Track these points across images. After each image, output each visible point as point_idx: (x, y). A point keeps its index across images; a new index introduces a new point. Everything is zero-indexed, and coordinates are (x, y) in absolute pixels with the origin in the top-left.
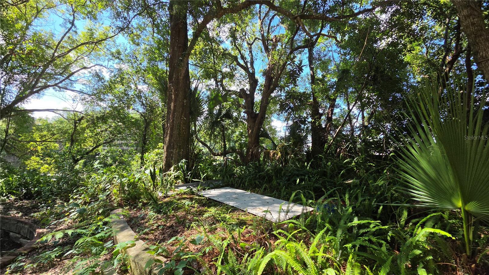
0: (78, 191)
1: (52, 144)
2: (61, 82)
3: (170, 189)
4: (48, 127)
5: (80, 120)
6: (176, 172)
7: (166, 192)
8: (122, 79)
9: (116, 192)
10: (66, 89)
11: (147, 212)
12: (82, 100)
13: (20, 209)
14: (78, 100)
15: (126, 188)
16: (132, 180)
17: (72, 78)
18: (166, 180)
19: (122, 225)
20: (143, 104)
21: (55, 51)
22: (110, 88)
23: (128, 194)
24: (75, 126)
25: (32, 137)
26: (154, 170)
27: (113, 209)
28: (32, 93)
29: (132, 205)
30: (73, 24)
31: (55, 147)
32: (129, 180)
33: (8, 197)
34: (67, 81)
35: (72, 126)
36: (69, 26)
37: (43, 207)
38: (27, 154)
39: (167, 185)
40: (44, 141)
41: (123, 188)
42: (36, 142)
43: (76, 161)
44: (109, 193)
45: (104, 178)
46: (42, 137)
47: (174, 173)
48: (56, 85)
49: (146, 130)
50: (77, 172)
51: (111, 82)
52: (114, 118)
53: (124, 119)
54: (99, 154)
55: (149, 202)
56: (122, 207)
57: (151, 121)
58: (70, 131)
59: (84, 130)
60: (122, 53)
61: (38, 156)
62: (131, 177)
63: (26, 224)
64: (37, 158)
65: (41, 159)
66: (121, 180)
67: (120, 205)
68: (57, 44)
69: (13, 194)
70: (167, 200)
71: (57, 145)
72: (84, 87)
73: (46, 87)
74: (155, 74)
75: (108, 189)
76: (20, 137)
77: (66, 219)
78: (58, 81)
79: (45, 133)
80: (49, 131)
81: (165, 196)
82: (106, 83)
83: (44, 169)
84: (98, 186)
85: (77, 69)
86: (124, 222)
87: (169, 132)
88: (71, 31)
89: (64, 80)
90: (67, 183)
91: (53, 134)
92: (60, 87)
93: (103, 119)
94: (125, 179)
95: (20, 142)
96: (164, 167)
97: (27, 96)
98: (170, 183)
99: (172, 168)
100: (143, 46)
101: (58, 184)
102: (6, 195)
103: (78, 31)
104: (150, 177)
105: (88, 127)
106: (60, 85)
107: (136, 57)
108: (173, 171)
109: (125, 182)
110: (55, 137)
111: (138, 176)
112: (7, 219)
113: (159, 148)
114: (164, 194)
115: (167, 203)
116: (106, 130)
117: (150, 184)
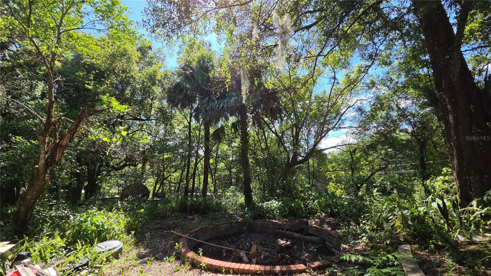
0: (365, 217)
1: (340, 172)
2: (336, 124)
3: (477, 233)
4: (335, 160)
5: (354, 151)
6: (483, 208)
7: (471, 237)
8: (382, 104)
9: (399, 224)
10: (341, 128)
11: (444, 258)
12: (353, 134)
13: (329, 224)
14: (349, 135)
15: (410, 222)
16: (416, 214)
17: (343, 118)
18: (466, 219)
19: (412, 266)
20: (410, 122)
21: (329, 103)
22: (372, 117)
23: (414, 230)
24: (352, 158)
25: (327, 168)
26: (444, 203)
27: (401, 243)
28: (322, 138)
29: (422, 245)
30: (335, 78)
31: (342, 174)
32: (412, 213)
33: (321, 214)
34: (340, 122)
35: (350, 156)
36: (333, 81)
37: (343, 226)
38: (327, 181)
39: (470, 225)
40: (335, 171)
41: (407, 222)
42: (330, 171)
43: (358, 189)
44: (392, 224)
45: (385, 207)
46: (333, 167)
47: (479, 209)
48: (334, 127)
49: (421, 152)
50: (361, 198)
51: (372, 111)
52: (383, 144)
53: (393, 143)
54: (375, 182)
55: (445, 246)
56: (411, 244)
57: (426, 140)
58: (349, 161)
59: (359, 160)
60: (376, 81)
61: (333, 182)
62: (413, 210)
63: (334, 237)
64: (333, 184)
65: (336, 185)
66: (402, 212)
67: (407, 242)
68: (328, 97)
69: (324, 212)
70: (472, 247)
71: (343, 172)
72: (351, 123)
73: (328, 130)
74: (416, 87)
75: (391, 219)
76: (321, 169)
77: (360, 241)
78: (334, 124)
79: (334, 164)
80: (336, 162)
81: (469, 242)
82: (368, 113)
83: (338, 192)
84: (381, 214)
85: (344, 110)
86: (414, 263)
87: (455, 153)
88: (335, 84)
89: (338, 122)
90: (355, 207)
91: (339, 165)
92: (336, 128)
93: (372, 147)
94: (406, 211)
95: (322, 172)
96: (459, 200)
97: (320, 141)
98: (475, 223)
99: (474, 203)
100: (396, 63)
101: (349, 208)
102: (320, 212)
103: (339, 81)
104: (439, 213)
105: (361, 156)
106: (336, 126)
107: (390, 78)
108: (478, 207)
109: (407, 214)
110: (341, 166)
111: (422, 209)
112: (323, 230)
113: (445, 175)
114: (468, 238)
115: (473, 253)
116: (377, 157)
117: (442, 221)
